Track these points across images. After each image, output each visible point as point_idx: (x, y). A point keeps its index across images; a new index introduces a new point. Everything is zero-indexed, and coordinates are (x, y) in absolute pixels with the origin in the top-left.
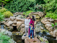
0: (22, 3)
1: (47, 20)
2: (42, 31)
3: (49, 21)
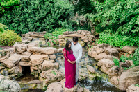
0: (41, 11)
1: (101, 50)
2: (91, 76)
3: (108, 53)
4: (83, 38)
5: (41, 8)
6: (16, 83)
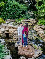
0: (13, 10)
1: (39, 27)
4: (31, 22)
5: (13, 9)
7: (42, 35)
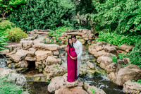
1: (100, 47)
3: (107, 51)
5: (46, 8)
6: (23, 76)
7: (106, 65)
